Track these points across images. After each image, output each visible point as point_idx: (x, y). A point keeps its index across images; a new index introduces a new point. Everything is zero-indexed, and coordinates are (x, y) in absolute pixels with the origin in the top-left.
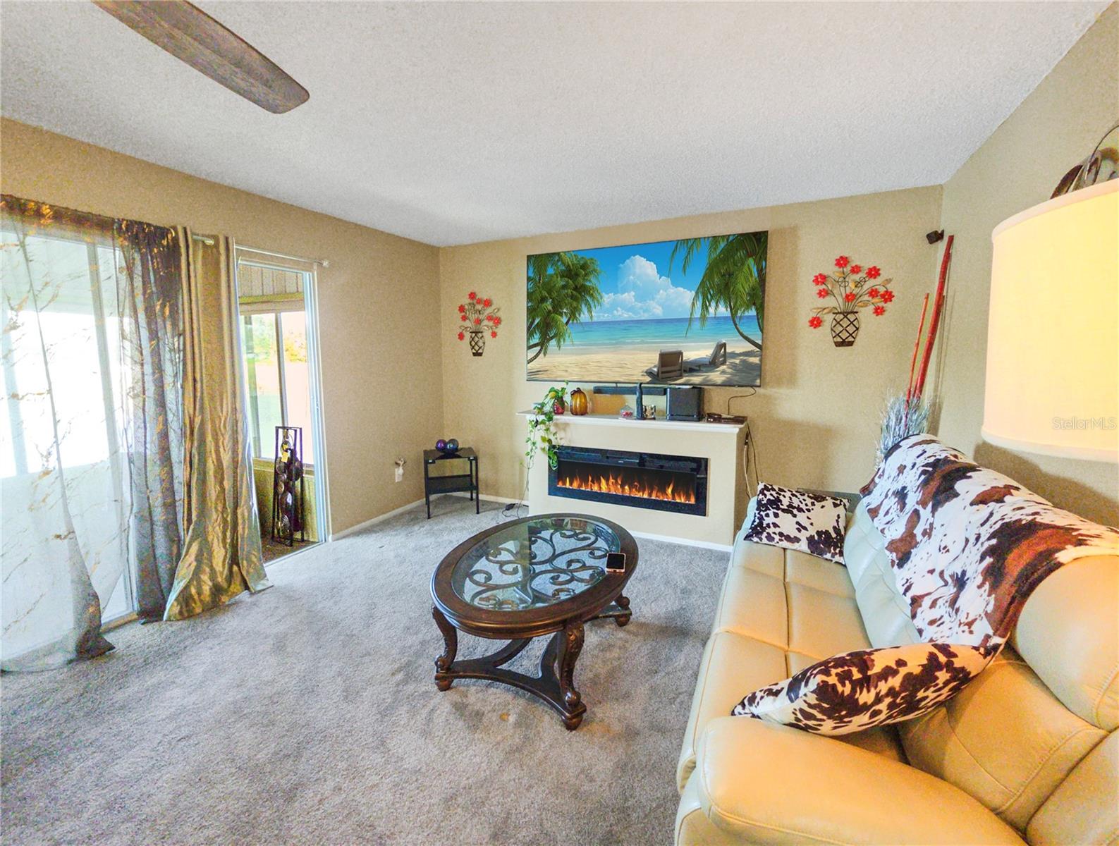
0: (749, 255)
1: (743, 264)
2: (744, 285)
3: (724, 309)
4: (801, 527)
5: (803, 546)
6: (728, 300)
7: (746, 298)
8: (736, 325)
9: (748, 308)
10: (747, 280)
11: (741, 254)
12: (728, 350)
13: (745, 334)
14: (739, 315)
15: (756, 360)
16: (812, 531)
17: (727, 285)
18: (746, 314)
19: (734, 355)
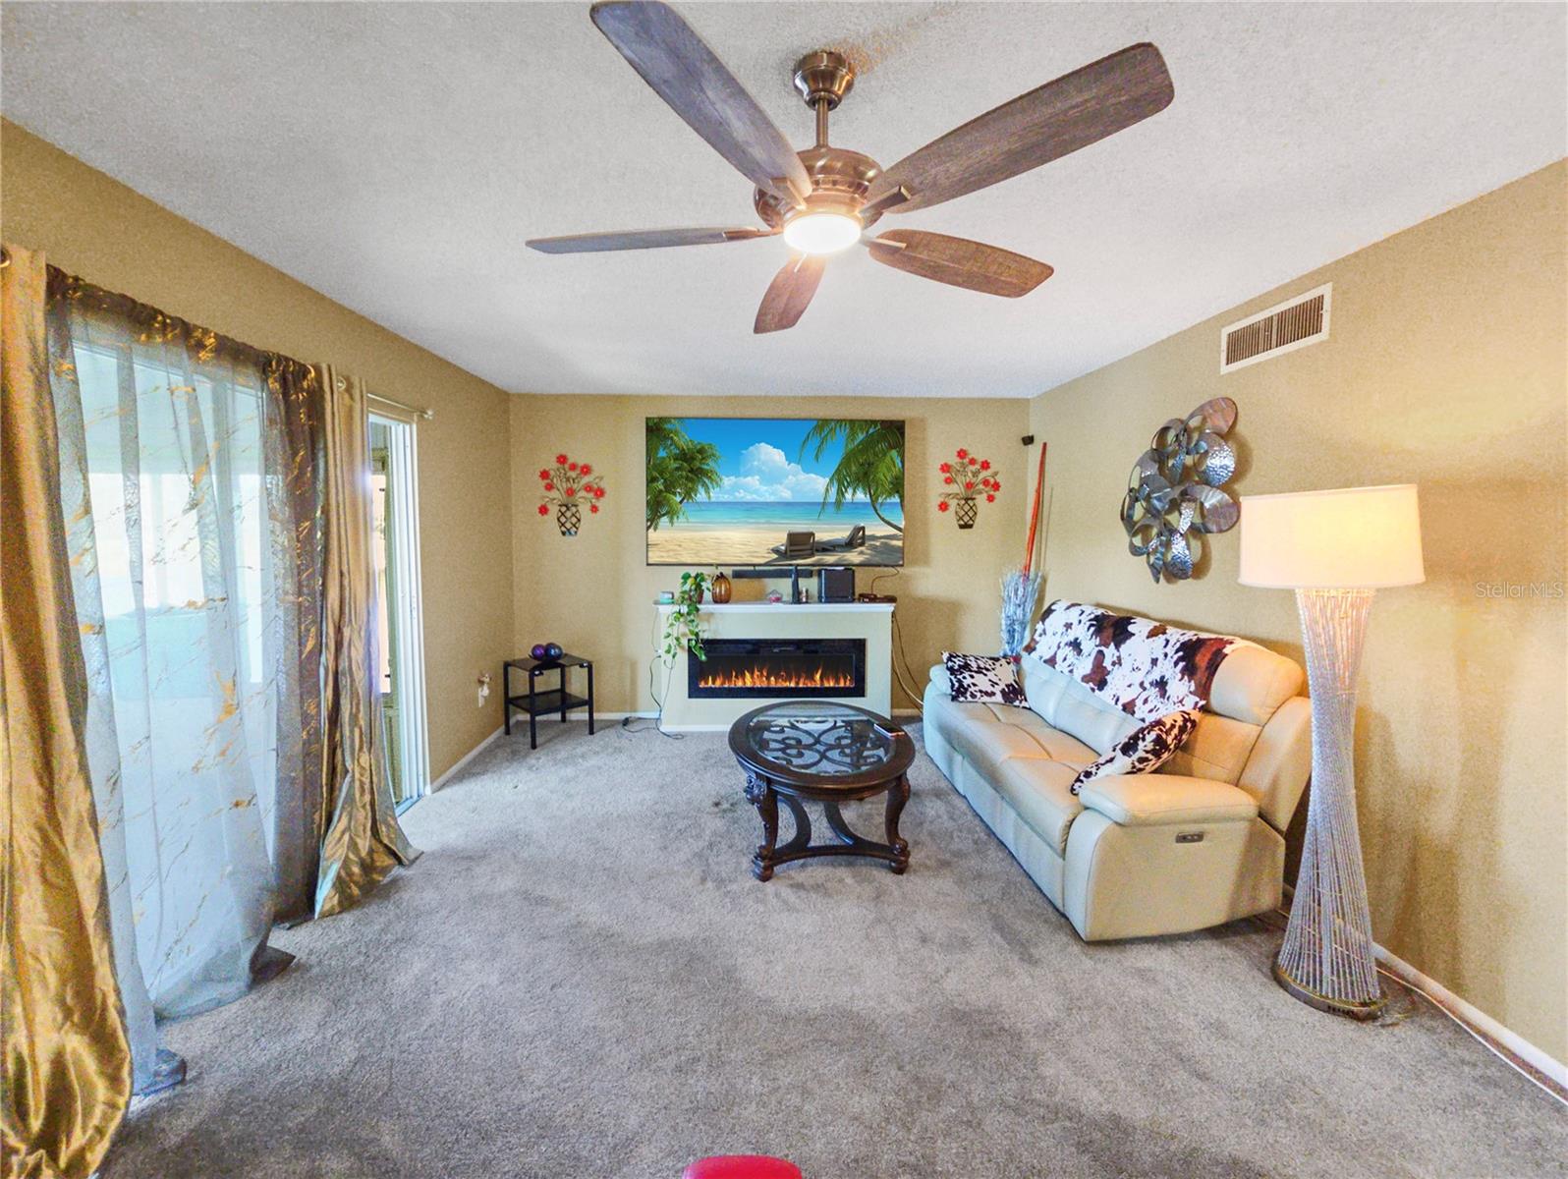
0: (891, 447)
1: (885, 455)
2: (884, 474)
3: (862, 496)
4: (994, 684)
5: (999, 698)
6: (867, 488)
7: (888, 486)
8: (876, 510)
9: (890, 495)
10: (889, 469)
11: (883, 445)
12: (867, 533)
13: (887, 519)
14: (880, 500)
15: (899, 543)
16: (1002, 686)
17: (866, 474)
18: (888, 500)
19: (874, 538)
